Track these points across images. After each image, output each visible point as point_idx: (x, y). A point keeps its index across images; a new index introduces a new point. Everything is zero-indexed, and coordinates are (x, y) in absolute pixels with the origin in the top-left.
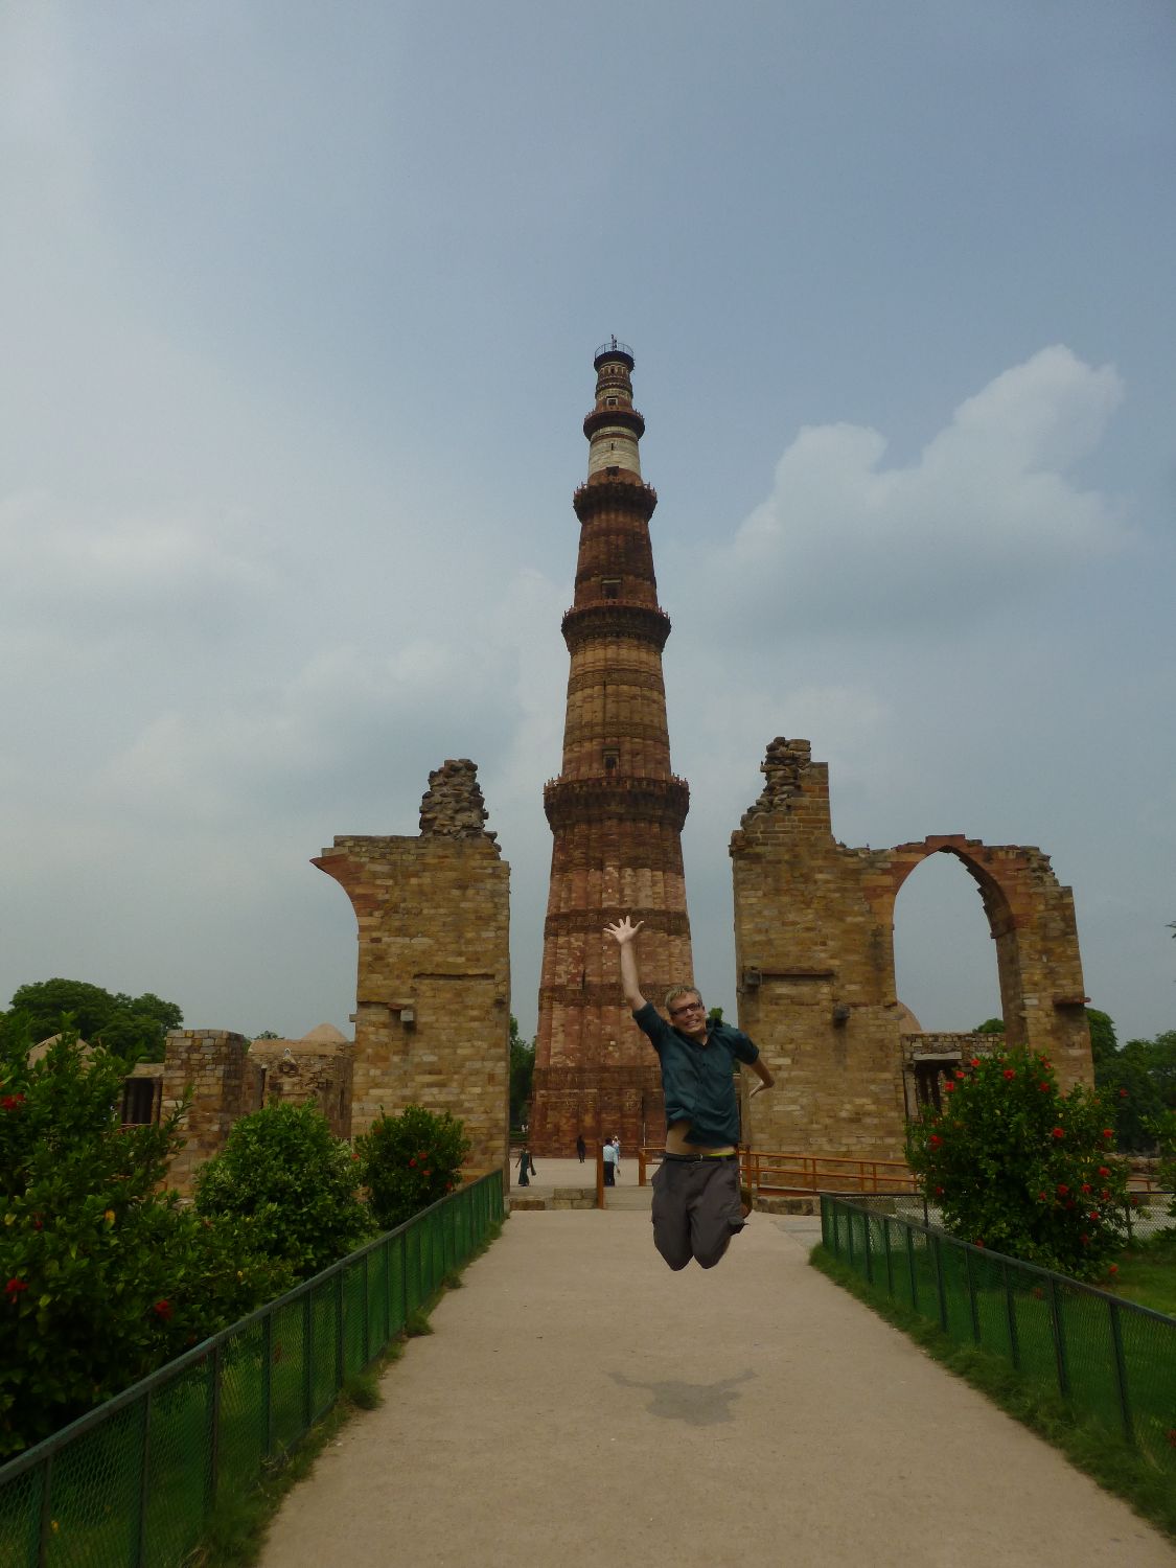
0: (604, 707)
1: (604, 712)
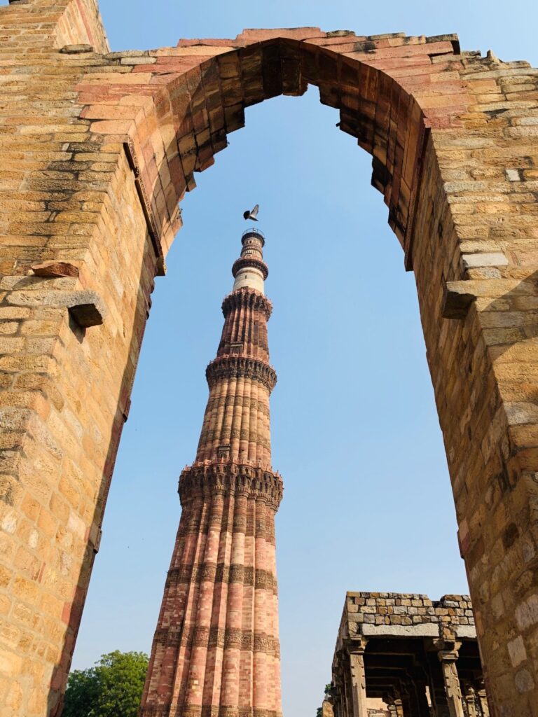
0: (224, 420)
1: (223, 423)
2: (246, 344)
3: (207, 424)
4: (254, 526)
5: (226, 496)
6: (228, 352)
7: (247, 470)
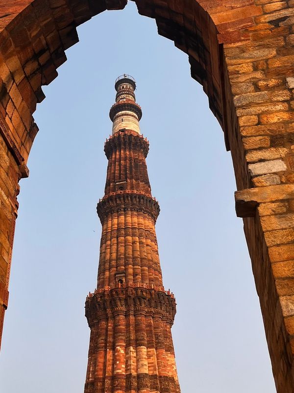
0: (117, 250)
1: (117, 253)
2: (129, 181)
3: (103, 255)
4: (154, 340)
5: (127, 315)
6: (114, 190)
7: (142, 291)
